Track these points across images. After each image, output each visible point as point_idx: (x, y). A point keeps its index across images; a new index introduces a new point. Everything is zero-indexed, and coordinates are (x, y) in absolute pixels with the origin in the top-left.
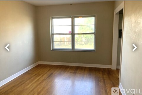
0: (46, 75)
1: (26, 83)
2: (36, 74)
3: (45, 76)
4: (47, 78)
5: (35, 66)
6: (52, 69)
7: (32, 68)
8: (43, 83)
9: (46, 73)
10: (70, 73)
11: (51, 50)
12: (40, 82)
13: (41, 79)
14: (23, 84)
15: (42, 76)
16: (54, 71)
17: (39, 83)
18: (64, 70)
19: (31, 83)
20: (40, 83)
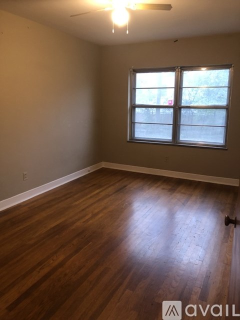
0: (112, 187)
1: (75, 197)
2: (94, 185)
3: (111, 190)
4: (113, 194)
5: (95, 170)
6: (126, 179)
7: (89, 173)
8: (105, 201)
9: (113, 185)
10: (163, 189)
11: (128, 140)
12: (100, 197)
13: (103, 194)
14: (69, 197)
15: (105, 189)
16: (130, 183)
17: (97, 199)
18: (149, 183)
19: (84, 199)
20: (99, 200)
